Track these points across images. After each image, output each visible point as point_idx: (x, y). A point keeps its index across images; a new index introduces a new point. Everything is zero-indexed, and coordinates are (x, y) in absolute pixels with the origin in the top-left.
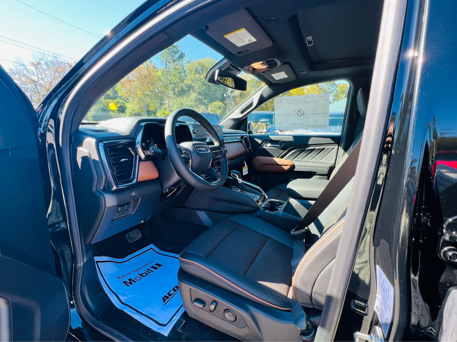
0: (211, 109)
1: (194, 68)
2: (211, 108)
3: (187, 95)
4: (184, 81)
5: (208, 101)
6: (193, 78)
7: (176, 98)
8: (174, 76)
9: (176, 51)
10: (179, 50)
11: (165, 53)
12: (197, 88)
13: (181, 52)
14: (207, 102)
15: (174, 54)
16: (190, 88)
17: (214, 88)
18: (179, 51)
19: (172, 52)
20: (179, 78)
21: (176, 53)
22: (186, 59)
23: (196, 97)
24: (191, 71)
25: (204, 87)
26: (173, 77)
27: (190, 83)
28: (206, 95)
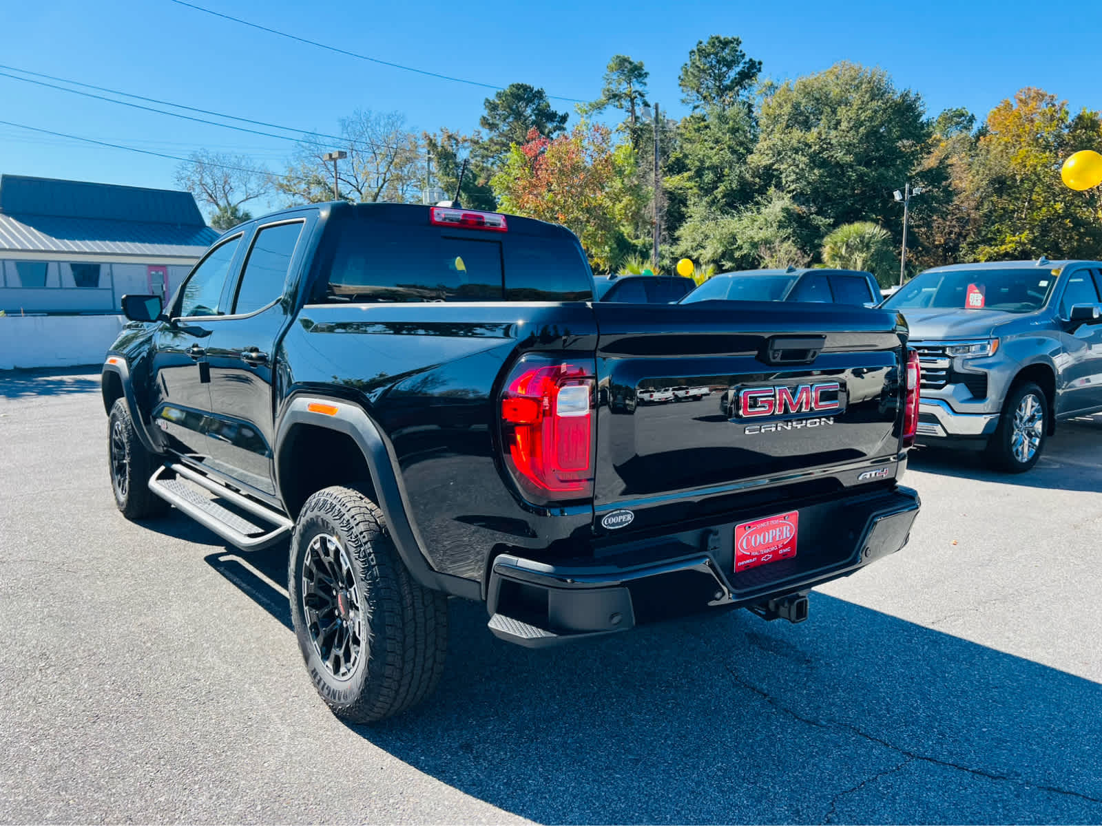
0: (833, 249)
1: (787, 109)
2: (833, 246)
3: (757, 203)
4: (749, 157)
5: (832, 220)
6: (780, 143)
7: (715, 219)
8: (717, 141)
9: (729, 58)
10: (741, 52)
11: (691, 70)
12: (789, 179)
13: (747, 59)
14: (829, 225)
15: (725, 69)
16: (769, 177)
17: (855, 171)
18: (743, 56)
19: (718, 62)
20: (729, 147)
21: (729, 65)
22: (763, 78)
23: (786, 210)
24: (775, 119)
25: (816, 171)
26: (712, 148)
27: (766, 161)
28: (828, 199)
